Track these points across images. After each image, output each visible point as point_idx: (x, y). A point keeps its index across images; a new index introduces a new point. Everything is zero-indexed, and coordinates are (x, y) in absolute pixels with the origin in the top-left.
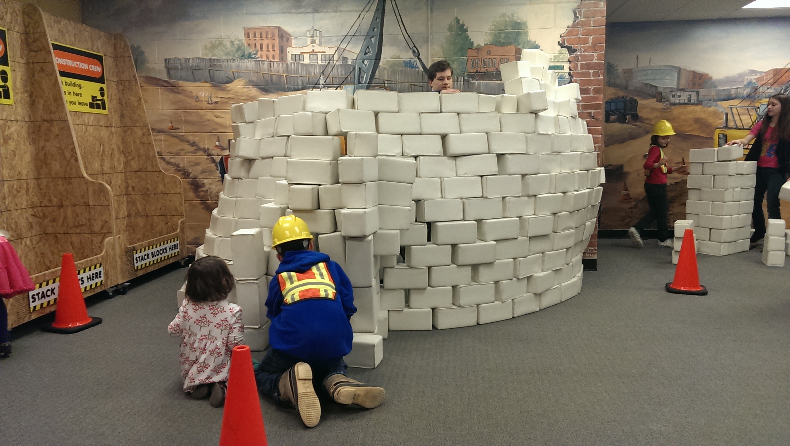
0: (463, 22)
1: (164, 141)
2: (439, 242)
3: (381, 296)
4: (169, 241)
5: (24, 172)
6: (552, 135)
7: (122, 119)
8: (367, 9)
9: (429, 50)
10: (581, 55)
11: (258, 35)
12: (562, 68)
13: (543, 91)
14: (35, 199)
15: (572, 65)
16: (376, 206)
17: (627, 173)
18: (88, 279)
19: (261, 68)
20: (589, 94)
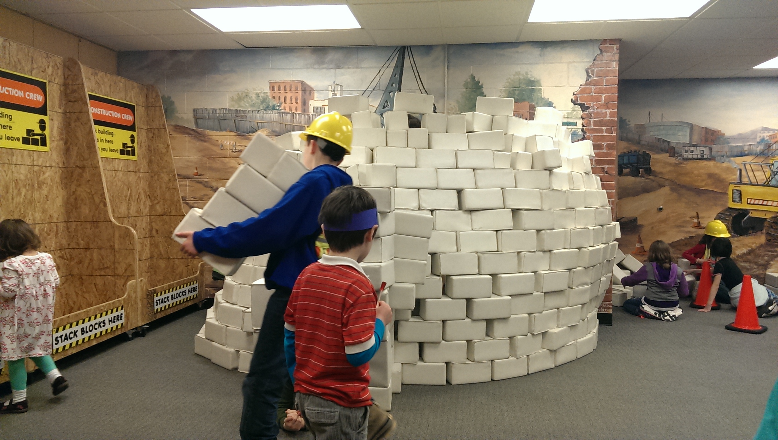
0: (479, 79)
1: (189, 186)
2: (454, 296)
3: (395, 348)
4: (189, 284)
5: (55, 215)
6: (566, 191)
7: (150, 164)
8: (386, 65)
9: (446, 105)
10: (594, 113)
11: (282, 88)
12: (575, 124)
13: (557, 149)
14: (64, 242)
15: (585, 122)
16: (392, 259)
17: (641, 226)
18: (110, 321)
19: (284, 119)
20: (602, 149)
